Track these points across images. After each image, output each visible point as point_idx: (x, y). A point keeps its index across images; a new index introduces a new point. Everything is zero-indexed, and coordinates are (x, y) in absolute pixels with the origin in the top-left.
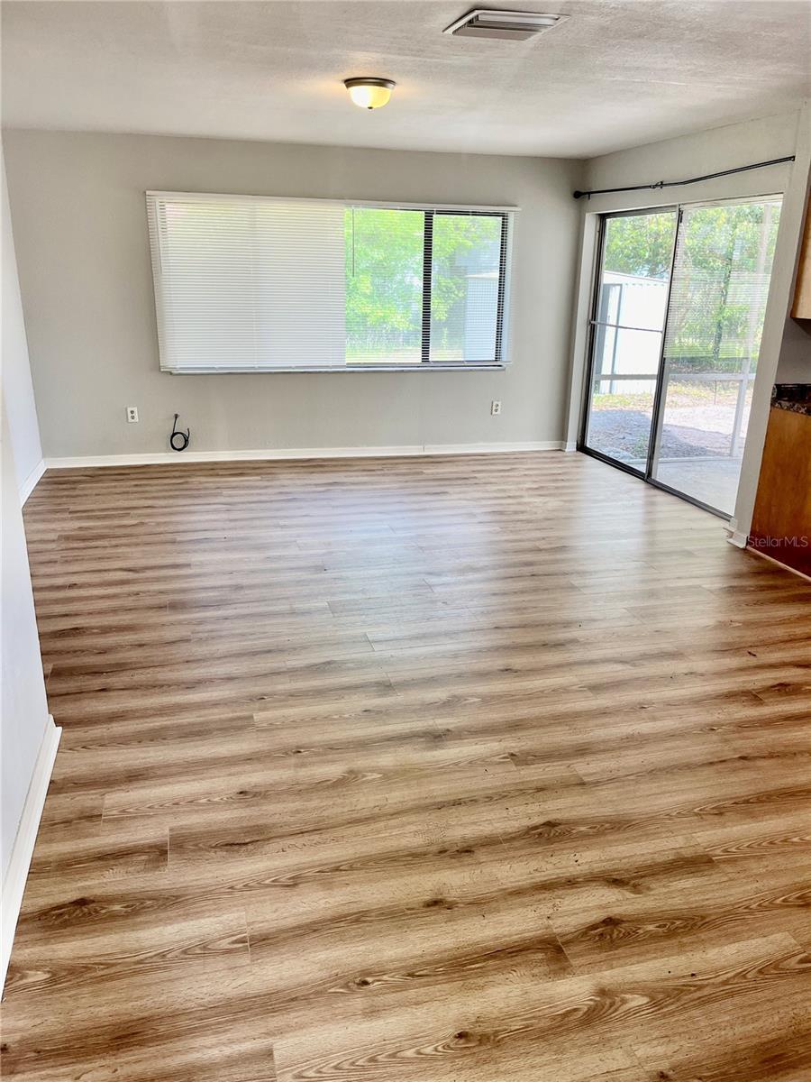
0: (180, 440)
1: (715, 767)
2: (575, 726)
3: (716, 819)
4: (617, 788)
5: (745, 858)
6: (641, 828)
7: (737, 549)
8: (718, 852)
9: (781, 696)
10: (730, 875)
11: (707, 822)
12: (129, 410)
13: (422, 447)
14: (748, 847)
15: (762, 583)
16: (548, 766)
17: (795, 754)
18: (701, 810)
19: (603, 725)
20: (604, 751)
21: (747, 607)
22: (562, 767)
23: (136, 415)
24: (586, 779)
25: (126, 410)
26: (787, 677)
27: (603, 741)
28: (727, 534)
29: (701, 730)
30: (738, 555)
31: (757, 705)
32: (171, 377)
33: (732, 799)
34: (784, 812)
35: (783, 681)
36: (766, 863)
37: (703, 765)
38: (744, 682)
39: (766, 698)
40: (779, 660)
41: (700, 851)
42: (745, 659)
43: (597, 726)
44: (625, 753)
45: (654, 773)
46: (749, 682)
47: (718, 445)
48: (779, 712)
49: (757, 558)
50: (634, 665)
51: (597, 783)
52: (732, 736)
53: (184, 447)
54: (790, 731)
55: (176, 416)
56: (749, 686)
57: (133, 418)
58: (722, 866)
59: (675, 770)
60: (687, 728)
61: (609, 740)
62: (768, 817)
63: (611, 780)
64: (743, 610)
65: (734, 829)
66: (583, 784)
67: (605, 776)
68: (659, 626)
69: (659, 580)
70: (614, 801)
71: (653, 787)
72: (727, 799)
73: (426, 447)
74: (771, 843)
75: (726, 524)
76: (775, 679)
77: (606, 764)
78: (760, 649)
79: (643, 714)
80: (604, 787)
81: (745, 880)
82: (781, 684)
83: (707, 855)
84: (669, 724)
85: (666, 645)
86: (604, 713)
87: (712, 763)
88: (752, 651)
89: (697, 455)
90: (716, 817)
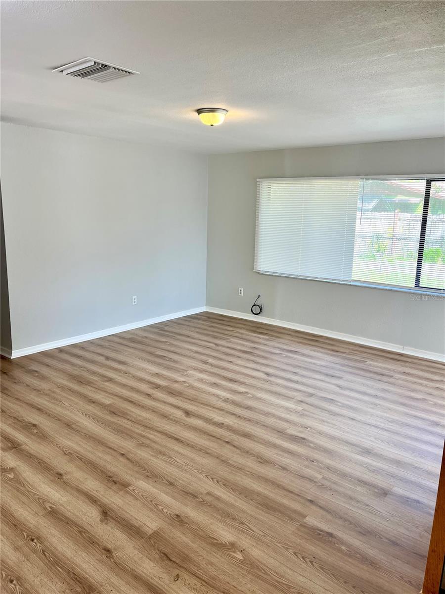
0: (258, 309)
12: (240, 289)
13: (402, 347)
23: (242, 292)
25: (238, 288)
32: (258, 275)
53: (259, 313)
55: (259, 296)
57: (241, 293)
73: (405, 347)
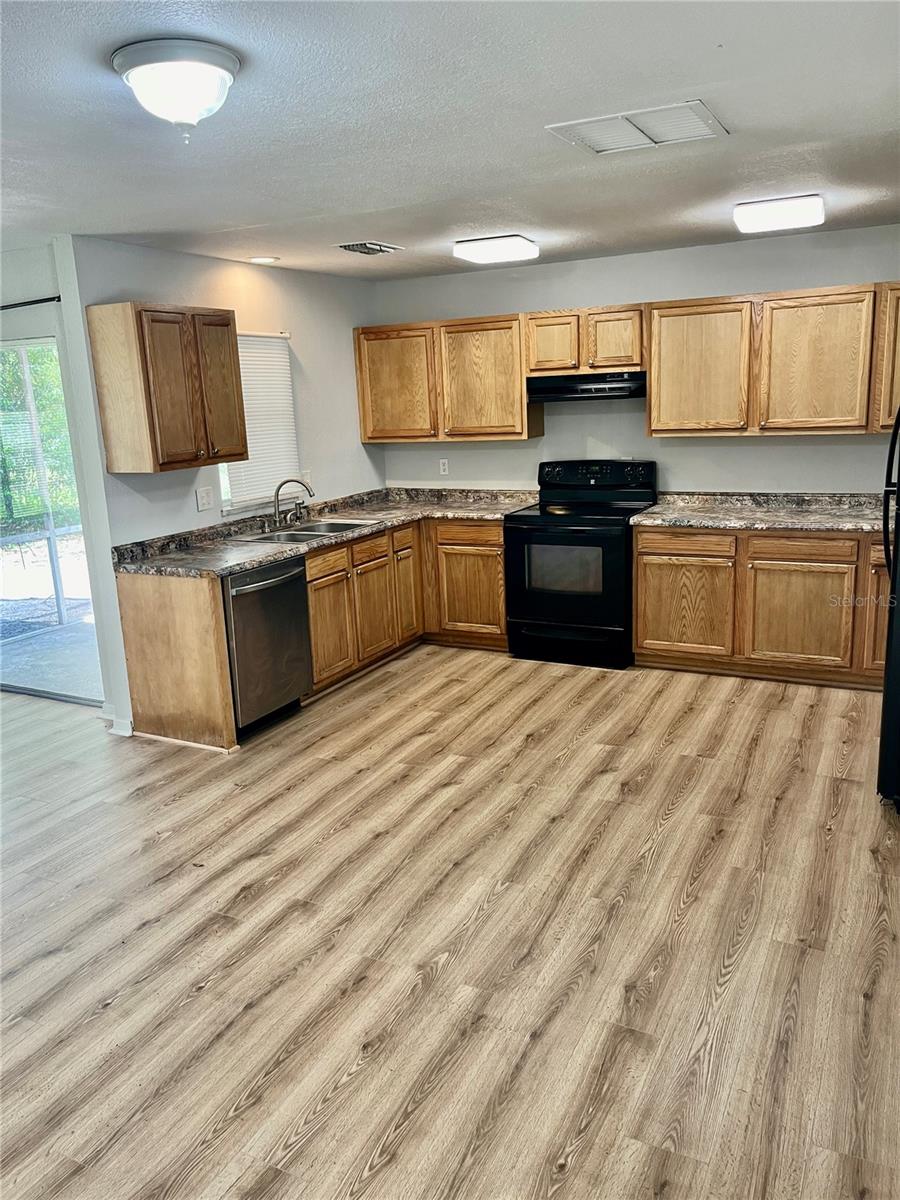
1: (225, 1038)
2: (29, 1085)
3: (258, 1110)
4: (127, 1143)
5: (309, 1141)
6: (181, 1184)
7: (123, 739)
8: (280, 1154)
9: (250, 903)
10: (306, 1177)
11: (251, 1122)
14: (305, 1123)
15: (169, 771)
16: (19, 1173)
17: (295, 969)
18: (236, 1110)
19: (66, 1060)
20: (84, 1100)
21: (167, 808)
22: (38, 1162)
24: (80, 1159)
26: (244, 878)
27: (78, 1085)
28: (104, 724)
29: (189, 997)
30: (127, 747)
31: (233, 928)
33: (260, 1071)
34: (317, 1050)
35: (243, 884)
36: (332, 1132)
37: (212, 1044)
38: (206, 906)
39: (236, 915)
40: (229, 860)
41: (260, 1166)
42: (194, 874)
43: (59, 1067)
44: (112, 1087)
45: (158, 1094)
46: (211, 903)
47: (39, 613)
48: (257, 925)
49: (151, 742)
50: (69, 949)
51: (97, 1156)
52: (225, 984)
54: (278, 943)
56: (215, 908)
58: (291, 1170)
59: (184, 1073)
60: (173, 1003)
61: (84, 1079)
62: (306, 1069)
63: (115, 1137)
64: (164, 813)
65: (282, 1109)
66: (78, 1170)
67: (104, 1138)
68: (78, 877)
69: (50, 814)
70: (131, 1169)
71: (170, 1113)
72: (255, 1076)
74: (325, 1101)
75: (98, 712)
76: (235, 885)
77: (96, 1117)
78: (204, 855)
79: (112, 1014)
80: (110, 1154)
81: (322, 1172)
82: (244, 889)
83: (270, 1168)
84: (145, 1012)
85: (97, 901)
86: (59, 1042)
87: (219, 1036)
88: (196, 861)
89: (21, 633)
90: (257, 1107)
